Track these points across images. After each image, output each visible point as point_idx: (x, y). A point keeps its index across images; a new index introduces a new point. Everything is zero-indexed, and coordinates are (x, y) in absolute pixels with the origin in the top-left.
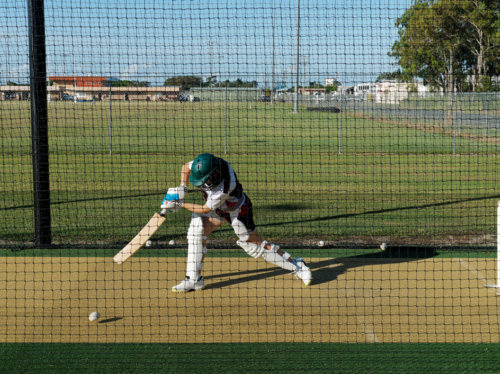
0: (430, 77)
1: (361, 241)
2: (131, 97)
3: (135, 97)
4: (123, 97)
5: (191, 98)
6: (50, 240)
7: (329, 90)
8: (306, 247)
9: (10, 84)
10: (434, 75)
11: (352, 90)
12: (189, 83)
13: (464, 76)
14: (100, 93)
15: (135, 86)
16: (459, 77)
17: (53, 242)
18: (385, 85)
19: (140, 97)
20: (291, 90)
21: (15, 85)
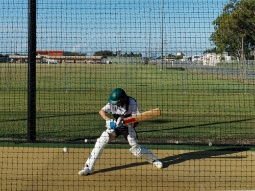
0: (232, 52)
1: (198, 141)
2: (77, 61)
3: (79, 61)
4: (73, 61)
5: (108, 62)
6: (35, 138)
7: (179, 58)
8: (169, 144)
9: (17, 54)
10: (234, 51)
11: (191, 58)
12: (106, 54)
13: (250, 51)
14: (61, 59)
15: (79, 55)
16: (247, 52)
17: (36, 139)
18: (208, 55)
19: (82, 61)
20: (159, 58)
21: (19, 55)
